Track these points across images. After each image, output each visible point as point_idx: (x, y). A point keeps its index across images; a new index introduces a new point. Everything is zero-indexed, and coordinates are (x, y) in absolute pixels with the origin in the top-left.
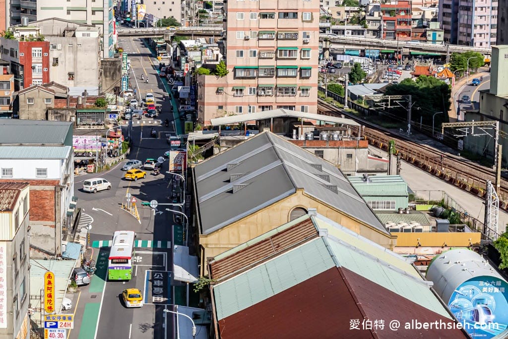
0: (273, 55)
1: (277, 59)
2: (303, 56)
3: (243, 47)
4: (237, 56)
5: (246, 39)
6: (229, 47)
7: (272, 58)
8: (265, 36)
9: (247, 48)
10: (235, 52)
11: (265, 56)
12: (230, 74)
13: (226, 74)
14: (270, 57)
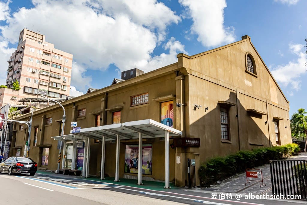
0: (47, 84)
1: (49, 87)
2: (63, 88)
3: (31, 77)
4: (27, 81)
5: (33, 73)
6: (22, 75)
7: (46, 86)
8: (44, 73)
9: (33, 78)
10: (25, 78)
11: (43, 84)
12: (21, 91)
13: (19, 89)
14: (46, 85)
